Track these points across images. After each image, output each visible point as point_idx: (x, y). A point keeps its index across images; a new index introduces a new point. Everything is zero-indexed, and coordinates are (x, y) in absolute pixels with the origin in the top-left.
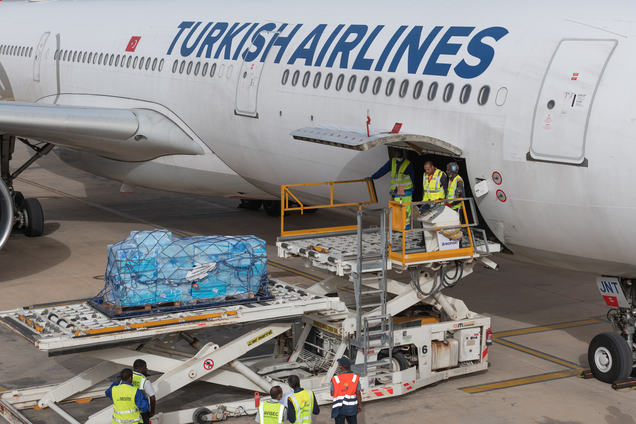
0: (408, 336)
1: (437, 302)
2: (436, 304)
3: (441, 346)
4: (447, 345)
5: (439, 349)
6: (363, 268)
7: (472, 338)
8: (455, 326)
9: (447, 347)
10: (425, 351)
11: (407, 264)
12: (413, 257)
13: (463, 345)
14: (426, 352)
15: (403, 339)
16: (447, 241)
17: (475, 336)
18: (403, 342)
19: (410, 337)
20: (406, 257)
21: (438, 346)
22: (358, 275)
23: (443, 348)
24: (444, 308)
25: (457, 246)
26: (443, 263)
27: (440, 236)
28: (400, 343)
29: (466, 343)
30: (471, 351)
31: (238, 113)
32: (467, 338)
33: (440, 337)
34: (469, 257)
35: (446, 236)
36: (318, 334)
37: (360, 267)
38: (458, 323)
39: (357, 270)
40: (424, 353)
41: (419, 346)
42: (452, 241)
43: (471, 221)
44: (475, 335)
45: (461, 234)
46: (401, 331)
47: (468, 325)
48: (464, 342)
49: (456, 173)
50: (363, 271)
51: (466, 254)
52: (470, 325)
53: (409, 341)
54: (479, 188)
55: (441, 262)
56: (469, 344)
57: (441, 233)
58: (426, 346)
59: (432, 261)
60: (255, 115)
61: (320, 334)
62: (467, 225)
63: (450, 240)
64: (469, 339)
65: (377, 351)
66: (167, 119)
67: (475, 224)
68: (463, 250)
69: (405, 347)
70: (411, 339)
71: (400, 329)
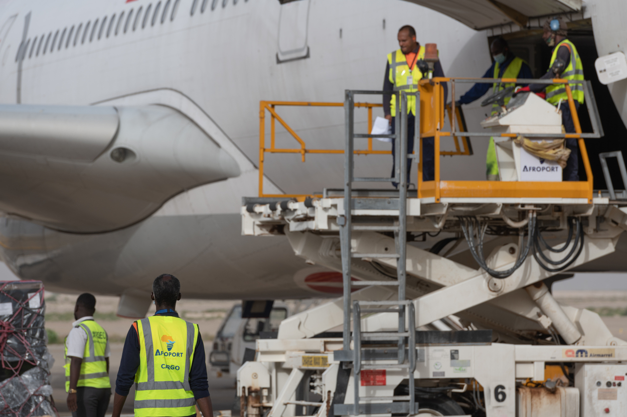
0: (463, 361)
1: (542, 313)
2: (539, 315)
3: (539, 393)
4: (553, 392)
5: (536, 399)
6: (357, 205)
7: (609, 384)
8: (570, 353)
9: (552, 397)
10: (500, 397)
11: (446, 201)
12: (459, 187)
13: (591, 398)
14: (503, 400)
15: (452, 365)
16: (536, 163)
17: (617, 382)
18: (451, 373)
19: (467, 363)
20: (443, 185)
21: (533, 394)
22: (346, 218)
23: (545, 399)
24: (556, 324)
25: (556, 175)
26: (527, 208)
27: (517, 151)
28: (443, 373)
29: (595, 394)
30: (607, 411)
31: (281, 58)
32: (599, 384)
33: (537, 373)
34: (585, 201)
35: (532, 152)
36: (313, 388)
37: (351, 205)
38: (576, 348)
39: (345, 208)
40: (498, 400)
41: (488, 384)
42: (545, 165)
43: (586, 126)
44: (616, 378)
45: (565, 153)
46: (447, 349)
47: (599, 356)
48: (591, 390)
49: (561, 35)
50: (358, 212)
51: (578, 195)
52: (602, 356)
53: (464, 371)
54: (607, 66)
55: (523, 205)
56: (603, 396)
57: (520, 145)
58: (503, 387)
59: (499, 201)
60: (304, 53)
61: (315, 384)
62: (579, 134)
63: (542, 161)
64: (604, 385)
65: (394, 381)
66: (177, 115)
67: (597, 134)
68: (572, 185)
69: (454, 382)
70: (468, 369)
71: (445, 344)
